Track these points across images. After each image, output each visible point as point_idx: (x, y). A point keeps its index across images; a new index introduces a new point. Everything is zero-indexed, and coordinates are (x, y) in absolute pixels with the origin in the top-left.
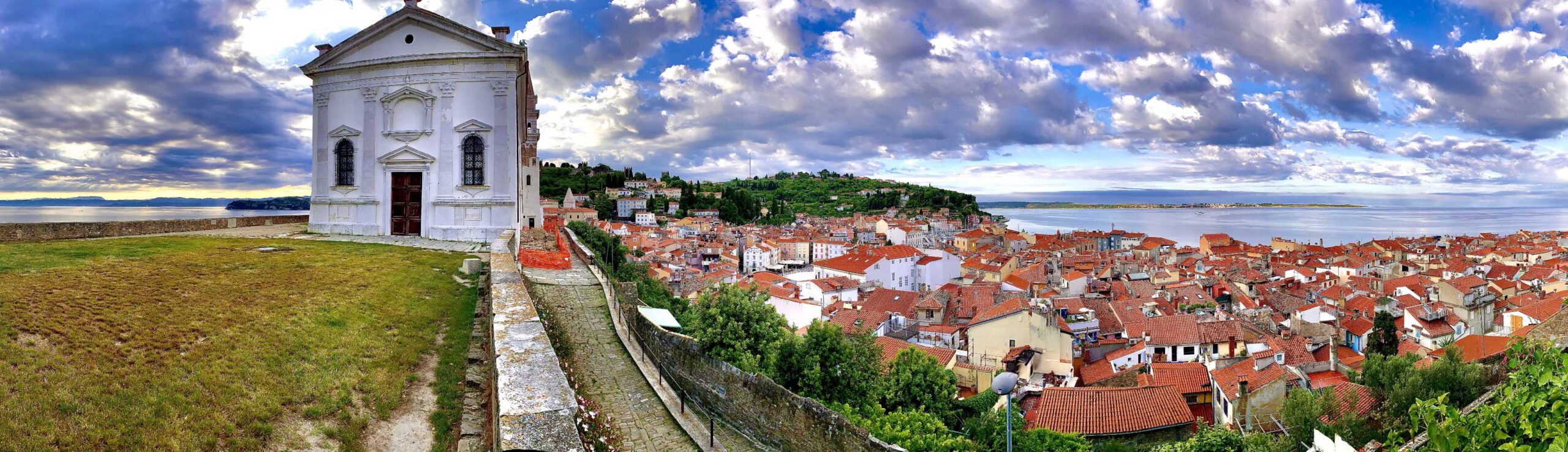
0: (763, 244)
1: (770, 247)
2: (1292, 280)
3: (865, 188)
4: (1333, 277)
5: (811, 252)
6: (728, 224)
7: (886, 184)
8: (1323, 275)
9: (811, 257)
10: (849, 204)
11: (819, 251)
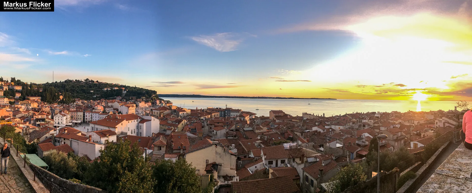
0: (63, 113)
1: (65, 114)
2: (316, 131)
3: (106, 87)
4: (333, 130)
5: (84, 117)
6: (45, 103)
7: (116, 85)
8: (329, 129)
9: (84, 119)
10: (98, 94)
11: (88, 116)
